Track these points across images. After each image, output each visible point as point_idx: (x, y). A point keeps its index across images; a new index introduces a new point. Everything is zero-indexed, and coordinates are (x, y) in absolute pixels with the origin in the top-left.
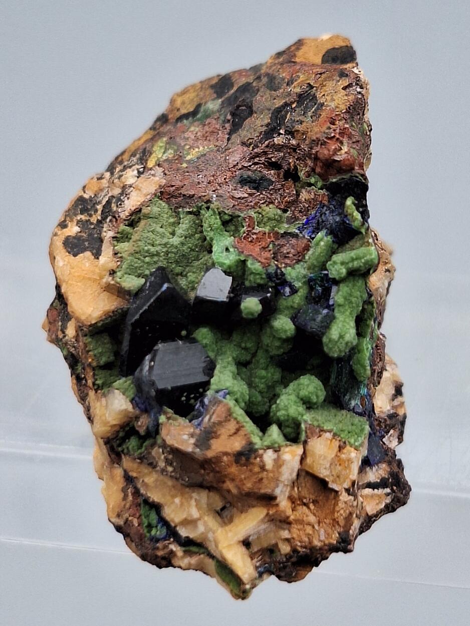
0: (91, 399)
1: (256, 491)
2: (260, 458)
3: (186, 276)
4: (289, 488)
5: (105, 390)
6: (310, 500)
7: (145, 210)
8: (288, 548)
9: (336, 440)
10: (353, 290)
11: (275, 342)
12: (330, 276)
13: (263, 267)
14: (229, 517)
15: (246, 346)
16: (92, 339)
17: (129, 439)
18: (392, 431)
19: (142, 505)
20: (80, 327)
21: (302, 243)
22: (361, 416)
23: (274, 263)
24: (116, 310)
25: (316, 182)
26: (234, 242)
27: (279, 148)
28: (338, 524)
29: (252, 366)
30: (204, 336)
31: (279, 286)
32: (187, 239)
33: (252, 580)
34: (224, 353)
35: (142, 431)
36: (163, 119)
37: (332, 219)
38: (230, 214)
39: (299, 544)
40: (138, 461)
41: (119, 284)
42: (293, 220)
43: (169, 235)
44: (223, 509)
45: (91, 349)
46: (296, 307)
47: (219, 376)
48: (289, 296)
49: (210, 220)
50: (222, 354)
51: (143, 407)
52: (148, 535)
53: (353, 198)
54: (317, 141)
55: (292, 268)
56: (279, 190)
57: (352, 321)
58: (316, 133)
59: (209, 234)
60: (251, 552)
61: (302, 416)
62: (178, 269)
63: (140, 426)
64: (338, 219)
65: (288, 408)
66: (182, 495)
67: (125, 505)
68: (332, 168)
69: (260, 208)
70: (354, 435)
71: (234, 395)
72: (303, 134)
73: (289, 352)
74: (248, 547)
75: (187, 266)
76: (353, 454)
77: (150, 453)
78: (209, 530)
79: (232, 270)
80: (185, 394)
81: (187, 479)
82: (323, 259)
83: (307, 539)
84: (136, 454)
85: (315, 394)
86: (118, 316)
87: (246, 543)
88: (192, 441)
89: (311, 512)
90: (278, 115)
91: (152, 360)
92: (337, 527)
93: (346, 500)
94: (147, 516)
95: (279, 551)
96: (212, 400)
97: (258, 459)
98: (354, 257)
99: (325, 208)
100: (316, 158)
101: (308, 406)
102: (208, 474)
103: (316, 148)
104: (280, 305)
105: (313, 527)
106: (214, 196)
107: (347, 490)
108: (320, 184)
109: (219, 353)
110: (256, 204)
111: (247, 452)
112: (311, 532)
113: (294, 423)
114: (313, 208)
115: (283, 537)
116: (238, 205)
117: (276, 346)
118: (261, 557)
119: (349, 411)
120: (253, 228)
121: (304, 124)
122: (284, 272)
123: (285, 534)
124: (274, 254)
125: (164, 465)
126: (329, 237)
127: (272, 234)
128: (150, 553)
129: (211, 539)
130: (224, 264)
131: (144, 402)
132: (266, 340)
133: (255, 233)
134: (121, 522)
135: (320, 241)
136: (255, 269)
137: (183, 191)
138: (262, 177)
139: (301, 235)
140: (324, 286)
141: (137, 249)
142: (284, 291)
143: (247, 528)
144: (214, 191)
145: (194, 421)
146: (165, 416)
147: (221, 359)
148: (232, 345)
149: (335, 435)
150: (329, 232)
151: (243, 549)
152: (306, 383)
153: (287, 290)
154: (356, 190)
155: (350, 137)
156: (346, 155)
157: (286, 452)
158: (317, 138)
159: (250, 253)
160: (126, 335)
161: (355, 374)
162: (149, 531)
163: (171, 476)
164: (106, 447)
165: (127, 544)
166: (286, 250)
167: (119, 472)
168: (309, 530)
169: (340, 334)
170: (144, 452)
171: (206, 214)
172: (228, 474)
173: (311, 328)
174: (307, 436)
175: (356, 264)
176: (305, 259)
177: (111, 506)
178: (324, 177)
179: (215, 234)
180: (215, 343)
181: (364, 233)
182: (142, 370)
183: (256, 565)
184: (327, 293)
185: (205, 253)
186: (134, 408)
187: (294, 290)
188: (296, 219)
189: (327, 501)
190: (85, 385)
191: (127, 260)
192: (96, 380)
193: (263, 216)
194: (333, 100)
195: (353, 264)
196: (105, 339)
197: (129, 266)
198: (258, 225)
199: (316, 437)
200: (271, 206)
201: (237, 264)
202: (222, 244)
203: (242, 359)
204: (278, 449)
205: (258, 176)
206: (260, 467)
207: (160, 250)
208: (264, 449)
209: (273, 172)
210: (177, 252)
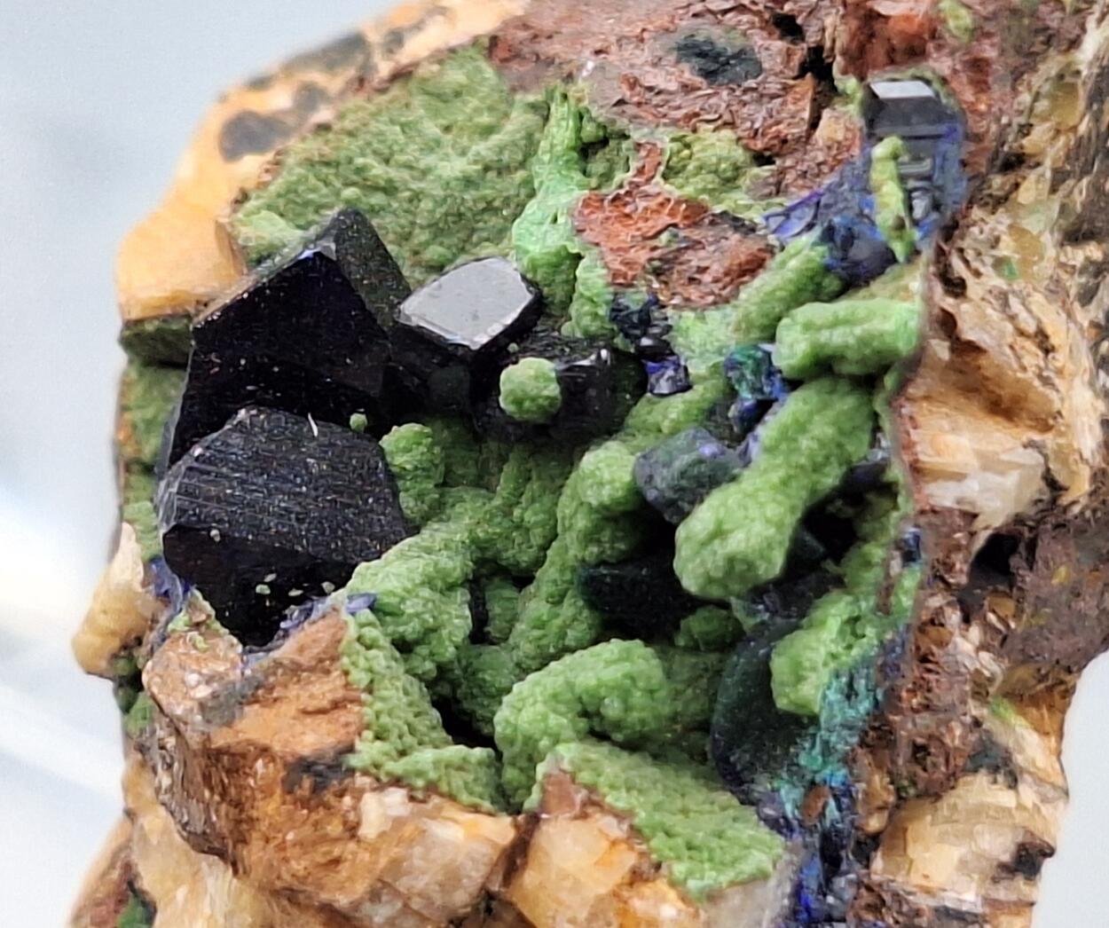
2: (353, 797)
7: (422, 70)
9: (631, 848)
10: (816, 417)
12: (775, 362)
13: (610, 285)
19: (131, 902)
23: (650, 285)
26: (581, 202)
32: (490, 174)
35: (142, 658)
38: (604, 122)
42: (770, 189)
45: (132, 403)
46: (664, 429)
48: (663, 395)
49: (556, 131)
51: (167, 587)
55: (698, 318)
56: (771, 97)
59: (540, 171)
61: (556, 743)
64: (855, 201)
66: (194, 879)
69: (695, 130)
71: (398, 625)
75: (463, 251)
76: (670, 910)
80: (270, 578)
82: (778, 309)
88: (203, 692)
97: (347, 800)
99: (848, 168)
106: (592, 65)
110: (689, 118)
111: (323, 768)
113: (527, 754)
116: (637, 104)
117: (580, 531)
119: (741, 800)
120: (650, 181)
122: (672, 322)
124: (662, 260)
125: (160, 768)
126: (819, 250)
127: (684, 206)
130: (528, 253)
133: (647, 196)
135: (794, 257)
137: (545, 47)
138: (742, 52)
139: (760, 232)
140: (761, 391)
142: (657, 377)
144: (598, 53)
146: (187, 618)
149: (633, 833)
150: (825, 236)
153: (665, 377)
163: (165, 807)
166: (700, 259)
169: (719, 523)
171: (556, 114)
172: (260, 820)
174: (542, 802)
176: (737, 298)
181: (900, 258)
186: (144, 584)
187: (684, 381)
188: (780, 189)
193: (691, 155)
195: (831, 335)
196: (175, 386)
197: (288, 191)
198: (665, 177)
199: (568, 815)
200: (727, 133)
201: (554, 260)
202: (550, 203)
203: (505, 555)
204: (419, 795)
205: (733, 46)
206: (345, 823)
207: (405, 182)
208: (378, 780)
209: (779, 45)
210: (445, 200)
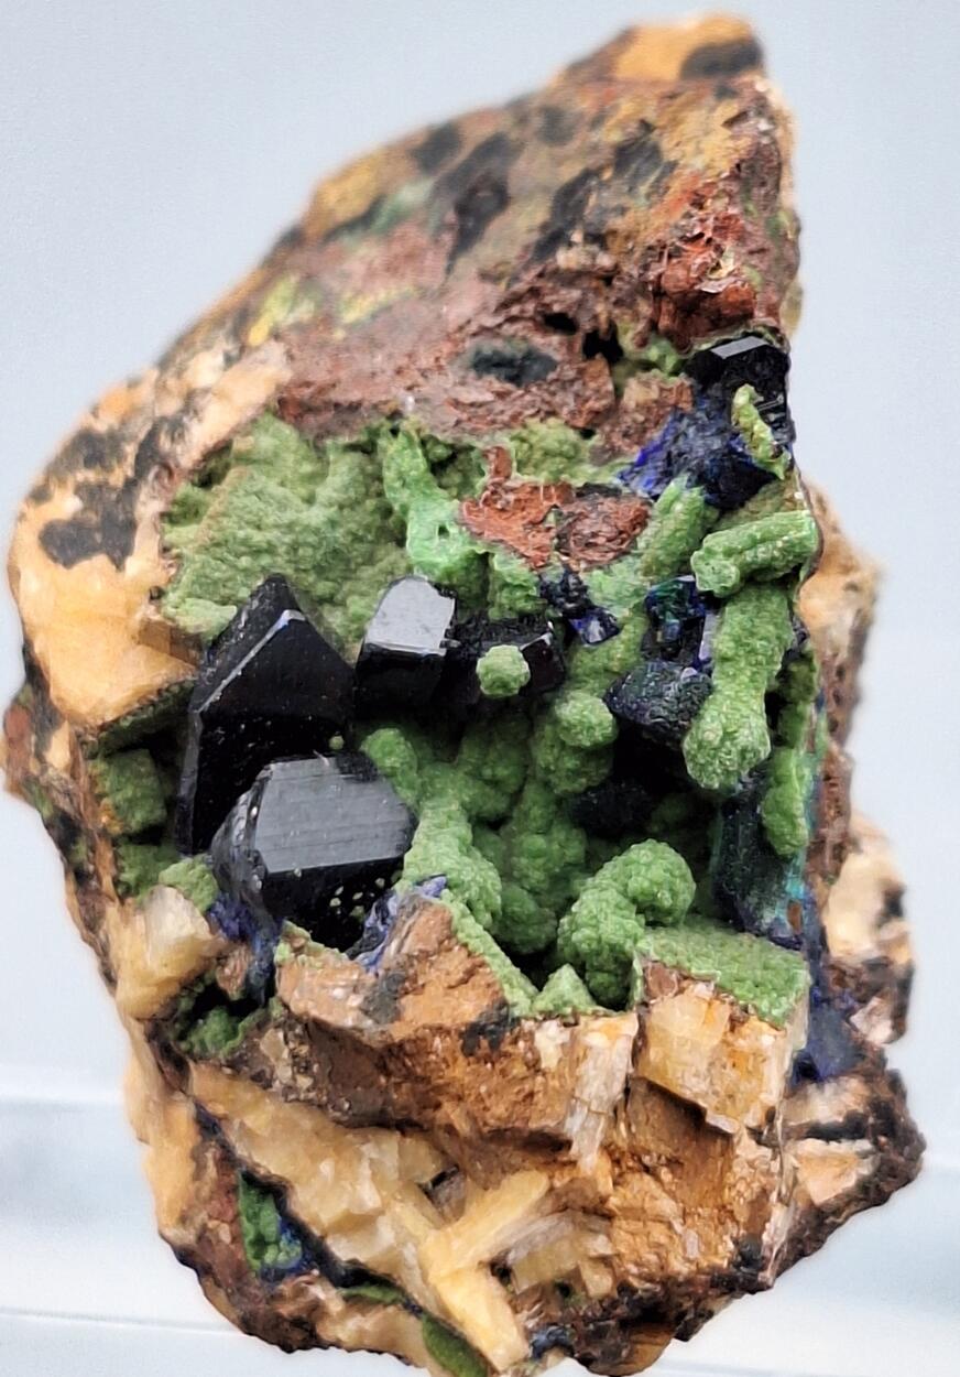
0: (112, 922)
1: (518, 1124)
2: (526, 1041)
3: (343, 604)
4: (603, 1123)
5: (143, 896)
6: (659, 1158)
7: (239, 445)
8: (605, 1281)
9: (724, 1002)
10: (757, 621)
11: (566, 759)
12: (700, 588)
13: (532, 570)
14: (453, 1201)
15: (494, 776)
16: (109, 763)
17: (204, 1017)
18: (875, 1002)
19: (241, 1190)
20: (79, 736)
21: (627, 509)
22: (788, 948)
23: (560, 560)
24: (166, 685)
25: (663, 357)
26: (461, 511)
27: (571, 278)
28: (734, 1219)
29: (512, 826)
30: (387, 749)
31: (573, 618)
32: (346, 512)
33: (515, 1363)
34: (441, 793)
35: (234, 991)
36: (294, 239)
37: (702, 445)
38: (450, 441)
39: (634, 1270)
40: (228, 1071)
41: (173, 620)
42: (608, 454)
43: (299, 502)
44: (439, 1180)
45: (107, 790)
46: (616, 670)
47: (425, 847)
48: (598, 643)
49: (399, 461)
50: (433, 795)
51: (234, 927)
52: (256, 1263)
53: (752, 388)
54: (658, 250)
55: (605, 573)
56: (572, 382)
57: (755, 698)
58: (657, 230)
59: (397, 497)
60: (513, 1292)
61: (635, 941)
62: (323, 588)
63: (229, 979)
64: (717, 444)
65: (598, 922)
66: (338, 1151)
67: (198, 1190)
68: (698, 315)
69: (525, 426)
70: (769, 994)
71: (463, 892)
72: (628, 238)
73: (603, 785)
74: (506, 1279)
75: (346, 579)
76: (767, 1039)
77: (255, 1047)
78: (403, 1237)
79: (455, 581)
80: (340, 891)
81: (347, 1106)
82: (683, 547)
83: (653, 1258)
84: (222, 1055)
85: (666, 886)
86: (171, 703)
87: (500, 1270)
88: (356, 1001)
89: (664, 1190)
90: (569, 200)
91: (255, 803)
92: (729, 1224)
93: (751, 1157)
94: (254, 1217)
95: (584, 1288)
96: (406, 902)
97: (521, 1044)
98: (758, 536)
99: (686, 421)
100: (659, 293)
101: (651, 919)
102: (398, 1085)
103: (657, 265)
104: (577, 667)
105: (670, 1226)
106: (411, 400)
107: (756, 1134)
108: (670, 362)
109: (424, 793)
110: (514, 418)
111: (492, 1027)
112: (663, 1240)
113: (616, 960)
114: (657, 423)
115: (593, 1254)
116: (469, 419)
117: (569, 770)
118: (537, 1307)
119: (757, 936)
120: (508, 477)
121: (630, 215)
122: (585, 583)
123: (600, 1245)
124: (558, 537)
125: (290, 1073)
126: (696, 490)
127: (553, 489)
128: (261, 1311)
129: (412, 1261)
130: (435, 565)
131: (237, 915)
132: (544, 756)
133: (512, 490)
134: (188, 1237)
135: (672, 502)
136: (510, 576)
137: (335, 396)
138: (530, 353)
139: (626, 491)
140: (685, 614)
141: (218, 536)
142: (586, 630)
143: (500, 1225)
144: (410, 389)
145: (361, 956)
146: (288, 946)
147: (433, 808)
148: (461, 774)
149: (720, 990)
150: (694, 478)
151: (492, 1285)
152: (644, 860)
153: (595, 628)
154: (758, 368)
155: (742, 238)
156: (732, 279)
157: (593, 1031)
158: (659, 241)
159: (500, 537)
160: (190, 747)
161: (769, 838)
162: (259, 1256)
163: (309, 1102)
164: (152, 1047)
165: (206, 1295)
166: (591, 526)
167: (183, 1113)
168: (659, 1234)
169: (725, 729)
170: (239, 1048)
171: (390, 448)
172: (448, 1084)
173: (653, 716)
174: (647, 991)
175: (762, 554)
176: (636, 548)
177: (165, 1199)
178: (679, 340)
179: (412, 495)
180: (415, 767)
181: (782, 477)
182: (228, 831)
183: (526, 1329)
184: (692, 630)
185: (391, 546)
186: (212, 931)
187: (612, 626)
188: (615, 452)
189: (704, 1161)
190: (98, 892)
191: (194, 562)
192: (121, 870)
193: (531, 447)
194: (699, 151)
195: (756, 553)
196: (142, 764)
197: (199, 576)
198: (519, 470)
199: (671, 995)
200: (552, 421)
201: (465, 564)
202: (429, 519)
203: (485, 808)
204: (572, 1020)
205: (520, 350)
206: (526, 1064)
207: (278, 538)
208: (536, 1020)
209: (555, 339)
210: (320, 543)
